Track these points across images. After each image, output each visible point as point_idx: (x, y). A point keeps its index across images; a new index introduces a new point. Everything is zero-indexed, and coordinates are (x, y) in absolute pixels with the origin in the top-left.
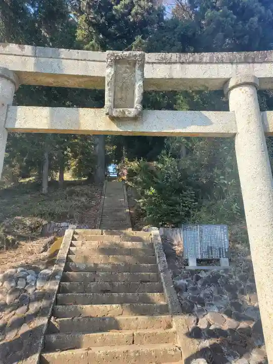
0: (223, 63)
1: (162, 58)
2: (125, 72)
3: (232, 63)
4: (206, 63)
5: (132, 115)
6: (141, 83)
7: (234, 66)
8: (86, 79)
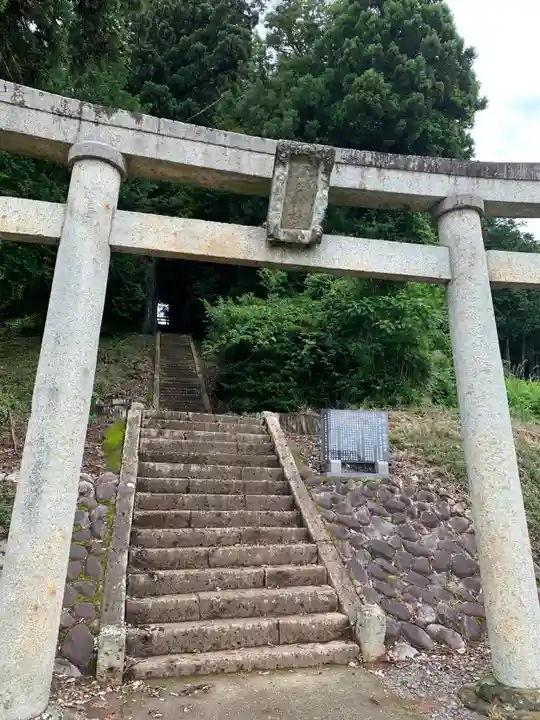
0: (437, 172)
1: (351, 156)
2: (303, 175)
3: (449, 175)
4: (413, 170)
5: (306, 240)
6: (326, 193)
7: (452, 179)
8: (234, 178)
